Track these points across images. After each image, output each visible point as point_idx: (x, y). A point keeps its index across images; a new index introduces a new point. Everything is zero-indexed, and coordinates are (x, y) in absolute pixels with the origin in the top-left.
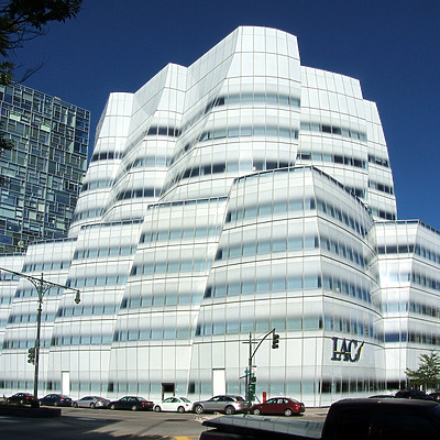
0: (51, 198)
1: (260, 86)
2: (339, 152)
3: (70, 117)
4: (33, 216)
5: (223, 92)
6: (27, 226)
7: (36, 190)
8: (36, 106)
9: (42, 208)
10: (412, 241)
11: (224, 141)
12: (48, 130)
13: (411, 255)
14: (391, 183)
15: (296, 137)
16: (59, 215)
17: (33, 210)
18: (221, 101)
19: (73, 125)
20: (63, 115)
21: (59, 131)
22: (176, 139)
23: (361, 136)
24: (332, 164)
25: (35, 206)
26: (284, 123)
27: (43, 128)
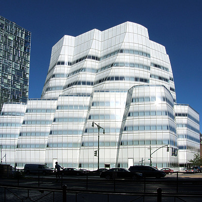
0: (14, 73)
1: (136, 47)
2: (161, 75)
3: (22, 33)
4: (5, 81)
5: (122, 47)
6: (3, 86)
7: (7, 68)
8: (6, 27)
9: (9, 77)
10: (186, 112)
11: (123, 67)
12: (12, 39)
13: (187, 117)
14: (174, 88)
15: (149, 69)
16: (18, 81)
17: (5, 78)
18: (122, 51)
19: (23, 37)
20: (19, 32)
21: (17, 40)
22: (98, 62)
23: (167, 69)
24: (158, 80)
25: (6, 76)
26: (145, 63)
27: (9, 38)
